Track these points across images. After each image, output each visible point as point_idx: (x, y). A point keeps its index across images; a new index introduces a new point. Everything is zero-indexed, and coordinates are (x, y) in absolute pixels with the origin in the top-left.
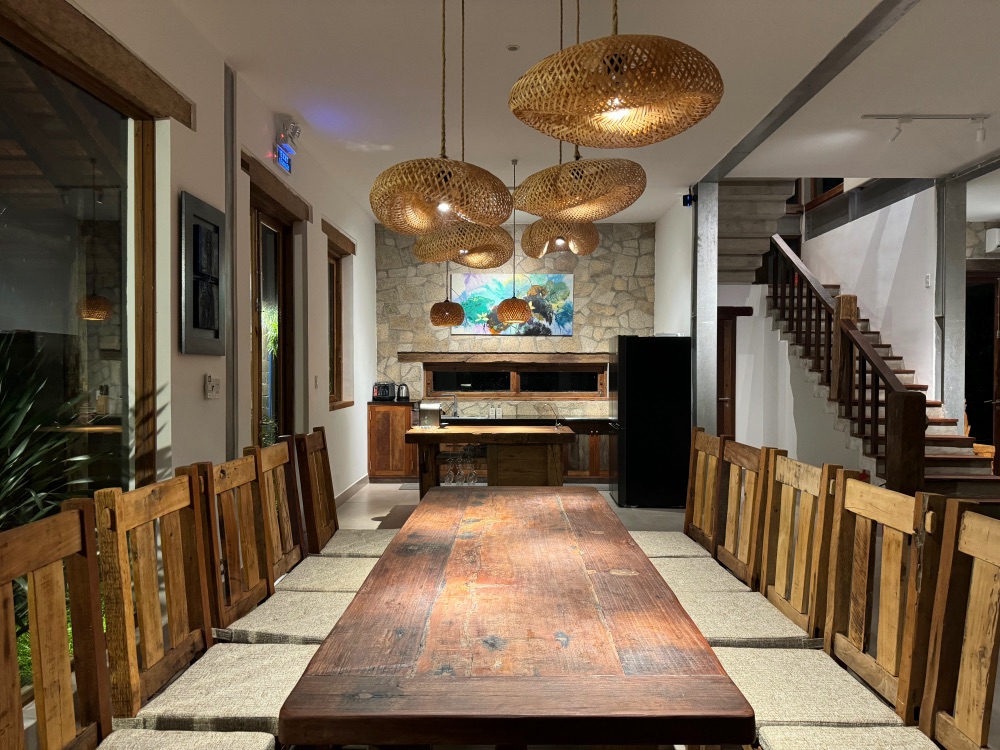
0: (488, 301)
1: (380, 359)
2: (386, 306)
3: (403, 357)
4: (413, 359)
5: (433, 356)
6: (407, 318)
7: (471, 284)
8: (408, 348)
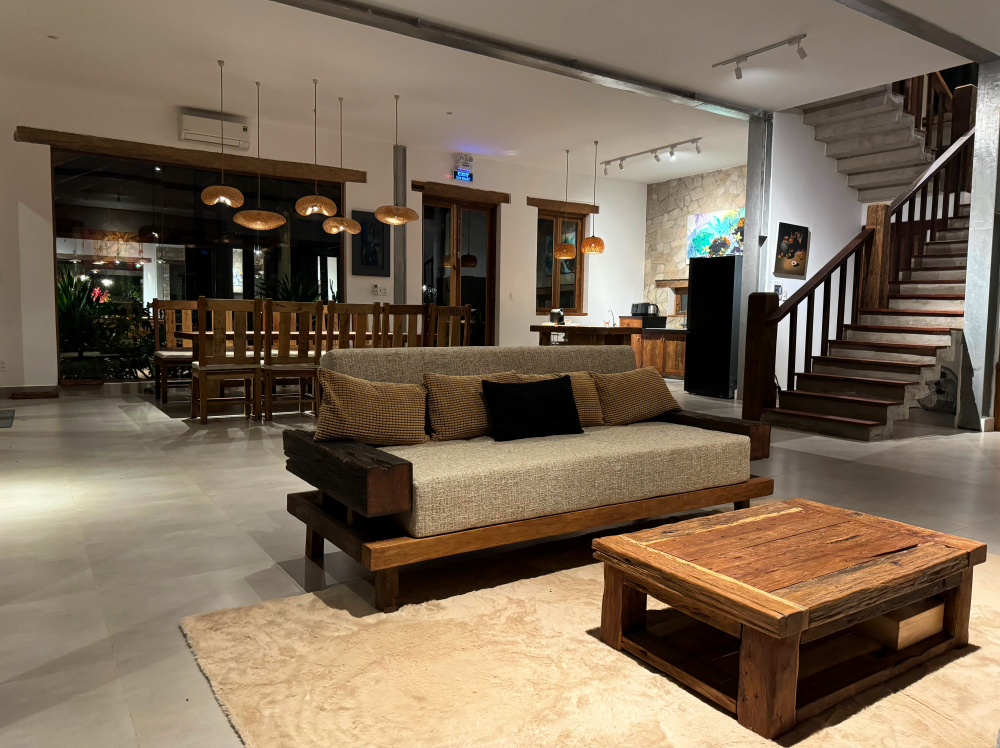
0: (710, 235)
1: (645, 285)
2: (651, 246)
3: (660, 284)
4: (664, 286)
5: (676, 283)
6: (662, 253)
7: (699, 223)
8: (660, 277)
